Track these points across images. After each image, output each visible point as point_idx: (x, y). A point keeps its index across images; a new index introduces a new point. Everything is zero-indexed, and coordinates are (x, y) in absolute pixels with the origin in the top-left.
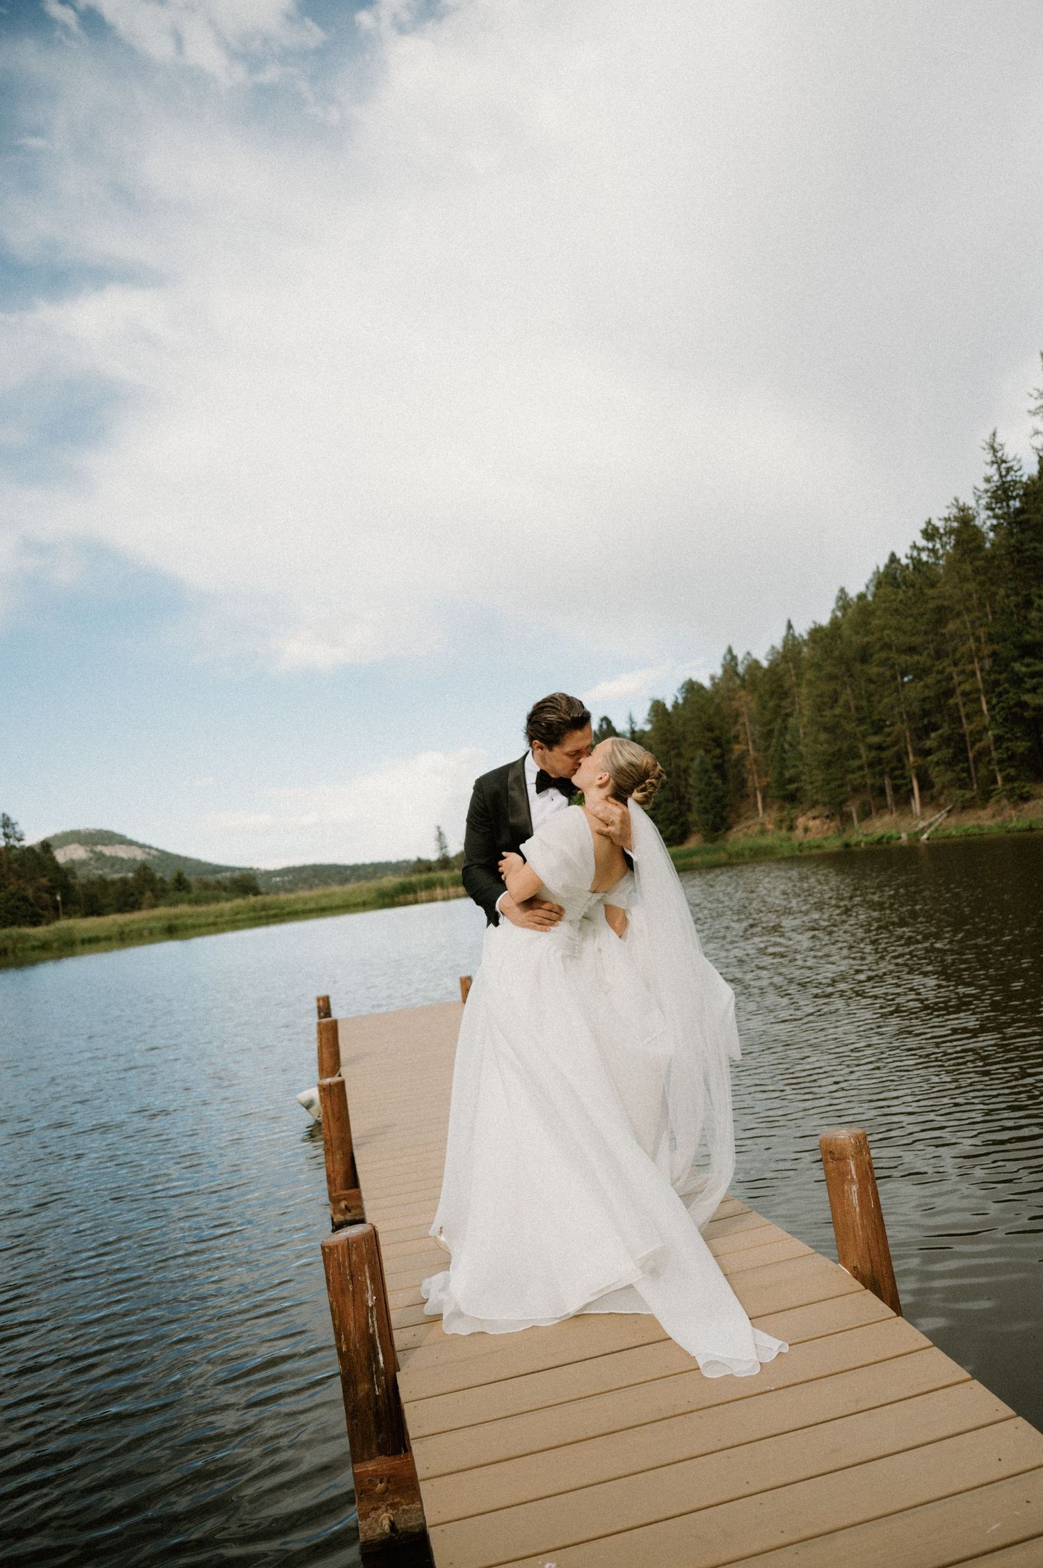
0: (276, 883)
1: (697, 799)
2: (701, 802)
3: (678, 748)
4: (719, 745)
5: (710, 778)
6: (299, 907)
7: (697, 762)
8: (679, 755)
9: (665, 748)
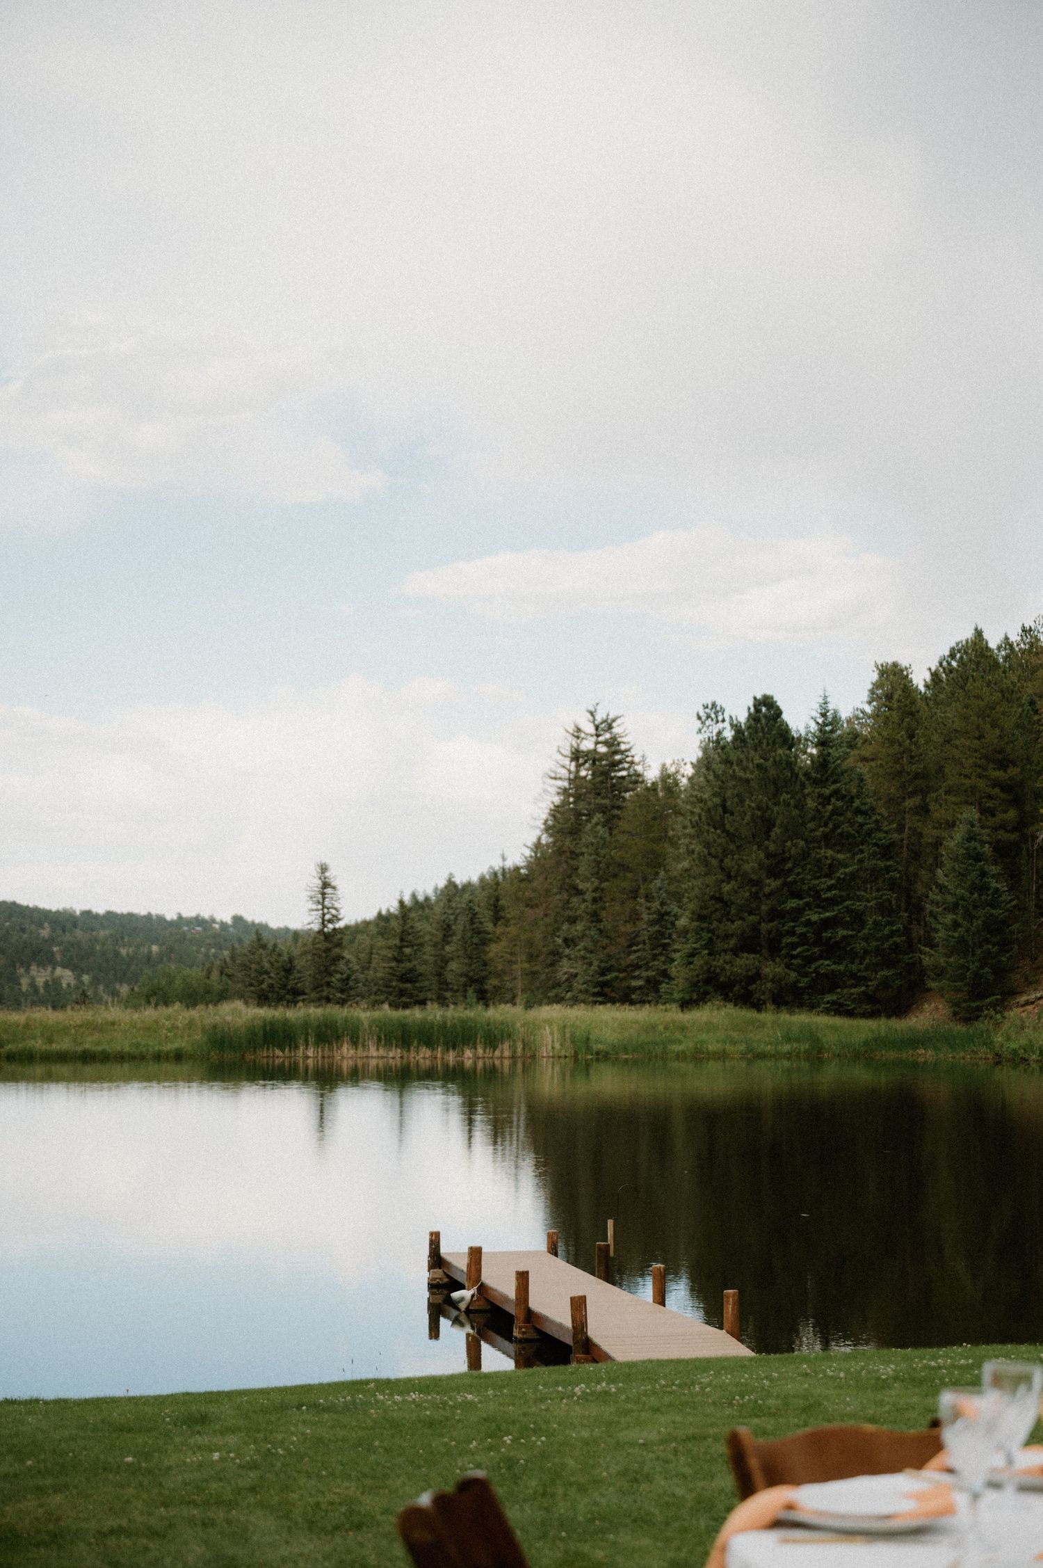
1: (949, 918)
2: (956, 925)
3: (924, 792)
4: (1017, 802)
5: (983, 874)
6: (39, 1044)
7: (959, 834)
8: (923, 810)
9: (893, 789)
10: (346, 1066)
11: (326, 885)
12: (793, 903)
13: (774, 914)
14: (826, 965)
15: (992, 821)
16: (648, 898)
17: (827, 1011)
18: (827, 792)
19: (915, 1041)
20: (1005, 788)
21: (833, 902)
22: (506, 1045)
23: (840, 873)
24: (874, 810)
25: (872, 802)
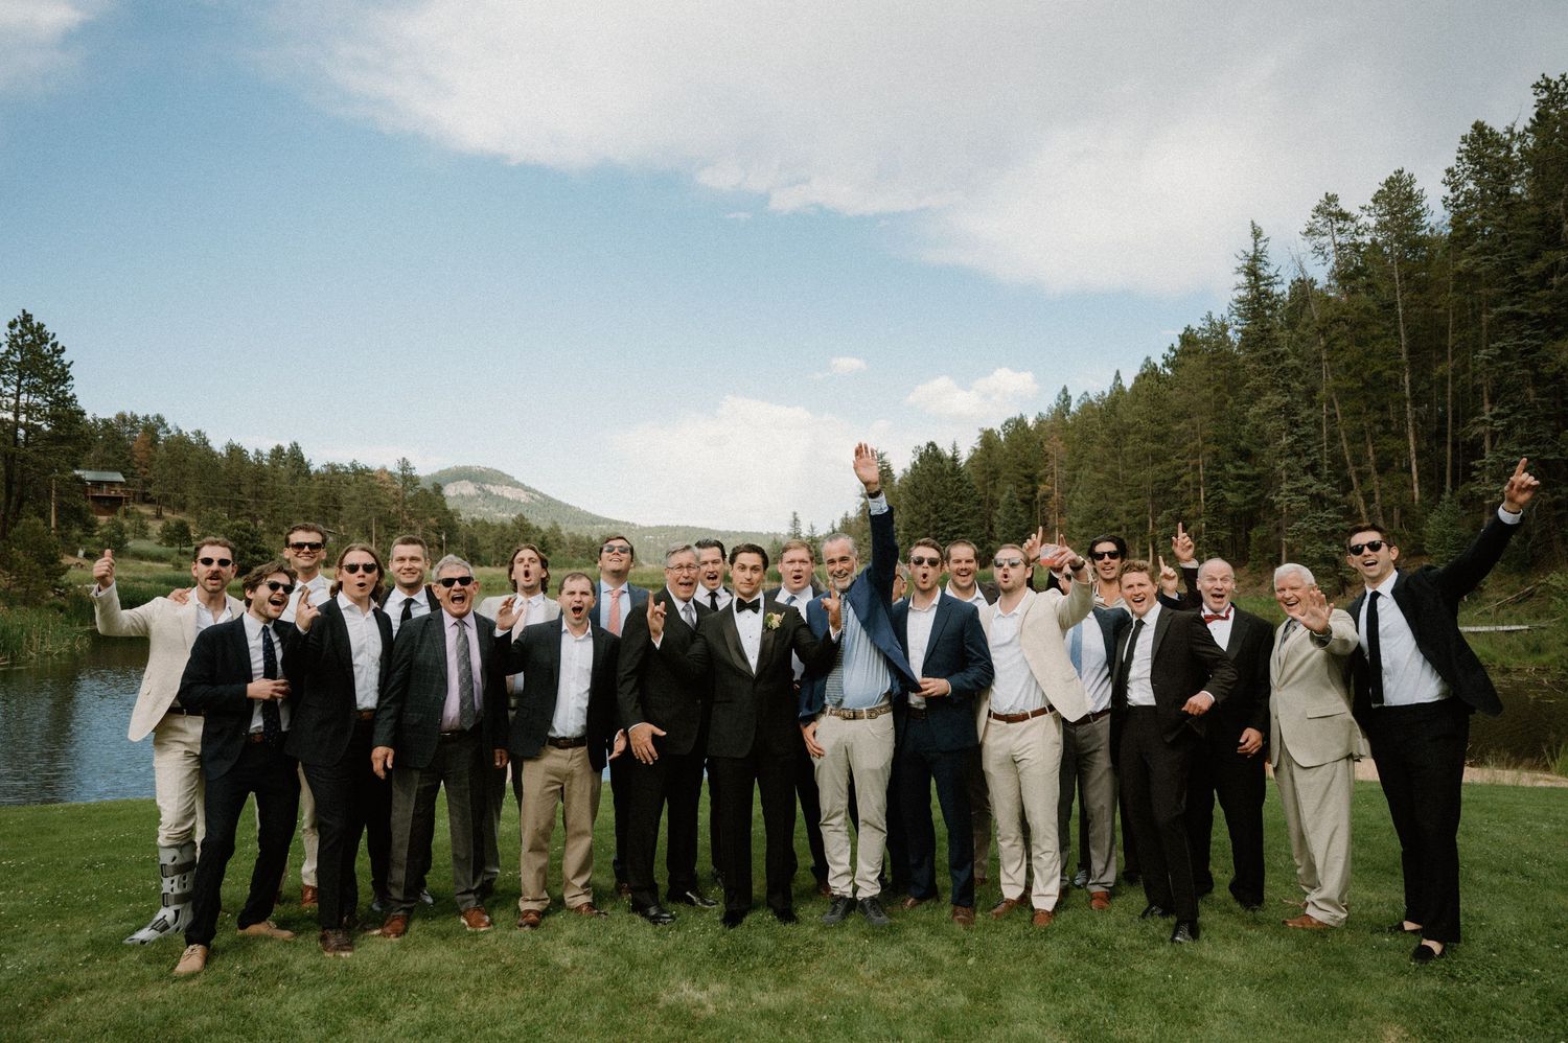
0: (649, 540)
1: (1001, 529)
2: (1005, 532)
3: (994, 479)
4: (1030, 482)
5: (1016, 511)
7: (1005, 496)
8: (994, 486)
9: (982, 478)
11: (796, 520)
12: (941, 524)
15: (1021, 490)
18: (955, 479)
20: (1026, 477)
21: (958, 523)
23: (960, 512)
24: (974, 486)
25: (973, 483)
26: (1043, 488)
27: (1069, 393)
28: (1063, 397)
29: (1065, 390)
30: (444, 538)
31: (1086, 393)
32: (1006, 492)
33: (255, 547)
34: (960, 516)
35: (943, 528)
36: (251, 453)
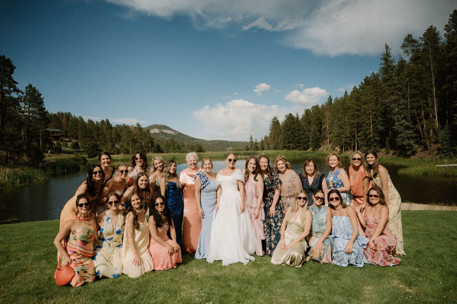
2: (313, 139)
3: (309, 124)
5: (316, 133)
8: (309, 126)
9: (306, 124)
10: (239, 158)
12: (294, 137)
13: (292, 139)
14: (298, 145)
15: (318, 127)
16: (280, 137)
17: (298, 150)
18: (297, 124)
19: (307, 153)
20: (319, 123)
21: (298, 137)
22: (258, 155)
24: (303, 126)
25: (303, 125)
26: (324, 126)
27: (332, 98)
28: (330, 99)
29: (330, 97)
30: (150, 145)
31: (337, 98)
32: (313, 128)
33: (97, 149)
34: (300, 135)
35: (294, 139)
36: (95, 122)
